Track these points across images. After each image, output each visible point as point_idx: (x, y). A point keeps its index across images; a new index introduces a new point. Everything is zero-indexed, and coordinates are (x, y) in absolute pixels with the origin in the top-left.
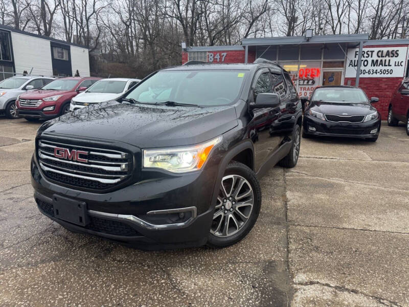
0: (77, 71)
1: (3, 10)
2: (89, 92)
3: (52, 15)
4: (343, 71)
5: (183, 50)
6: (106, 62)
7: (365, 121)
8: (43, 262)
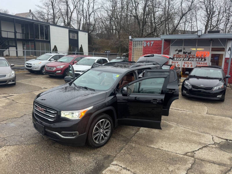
0: (81, 45)
1: (48, 12)
2: (78, 64)
3: (72, 13)
4: (224, 54)
5: (130, 40)
6: (99, 38)
7: (213, 90)
8: (32, 144)
